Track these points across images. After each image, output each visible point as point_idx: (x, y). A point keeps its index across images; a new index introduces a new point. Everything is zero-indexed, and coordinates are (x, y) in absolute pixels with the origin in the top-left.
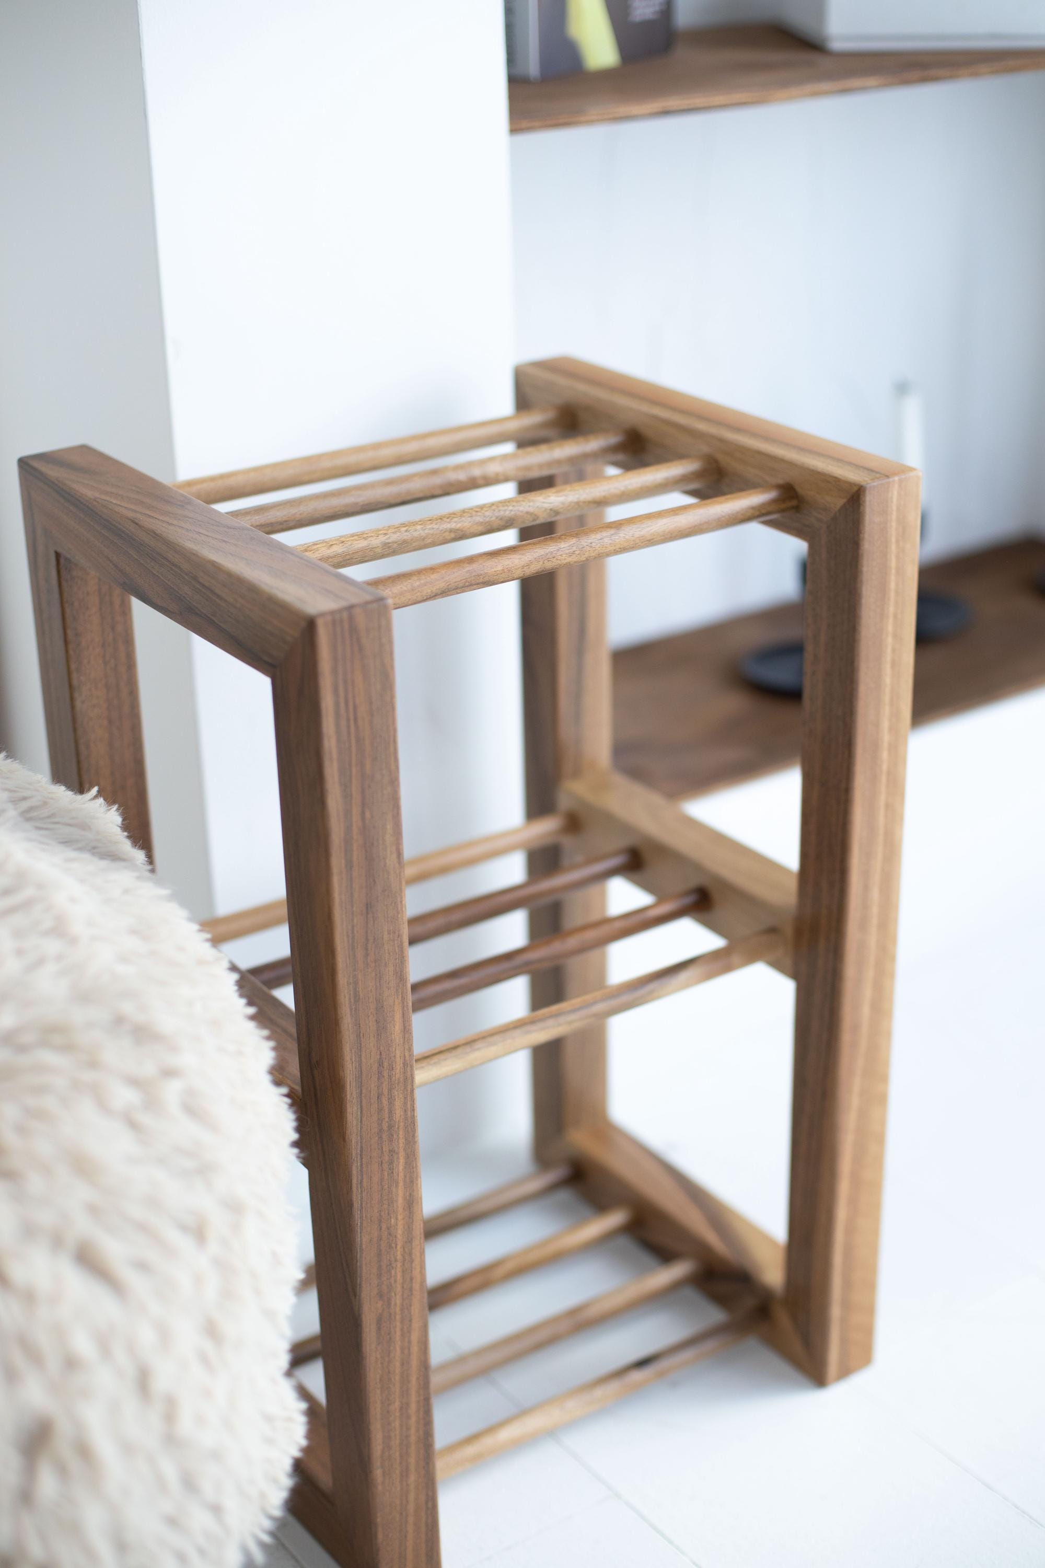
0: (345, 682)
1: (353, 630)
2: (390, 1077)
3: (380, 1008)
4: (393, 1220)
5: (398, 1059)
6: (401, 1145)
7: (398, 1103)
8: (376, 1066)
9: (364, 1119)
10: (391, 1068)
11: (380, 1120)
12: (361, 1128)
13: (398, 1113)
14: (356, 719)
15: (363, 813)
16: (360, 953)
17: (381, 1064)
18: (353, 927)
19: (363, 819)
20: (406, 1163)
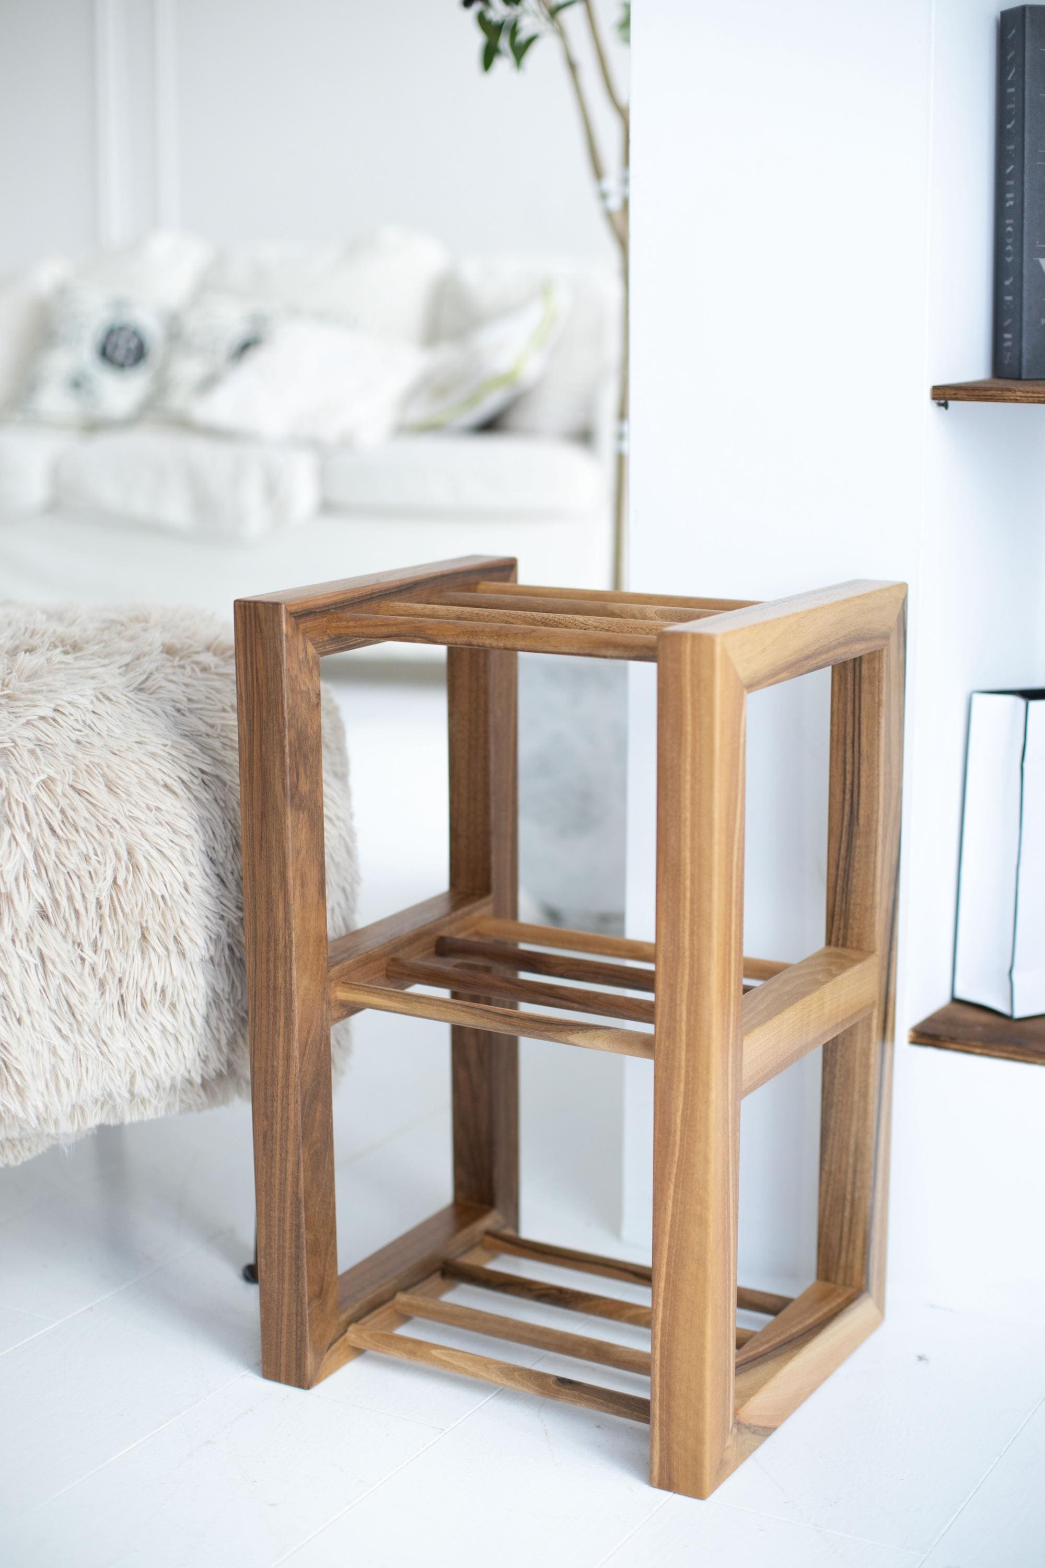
0: (251, 651)
1: (257, 616)
2: (275, 950)
3: (269, 894)
4: (275, 1063)
5: (281, 939)
6: (282, 1007)
7: (280, 974)
8: (266, 936)
9: (257, 971)
10: (276, 944)
11: (268, 979)
12: (255, 977)
13: (280, 981)
14: (257, 678)
15: (261, 746)
16: (257, 847)
17: (269, 936)
18: (253, 824)
19: (261, 750)
20: (285, 1023)
